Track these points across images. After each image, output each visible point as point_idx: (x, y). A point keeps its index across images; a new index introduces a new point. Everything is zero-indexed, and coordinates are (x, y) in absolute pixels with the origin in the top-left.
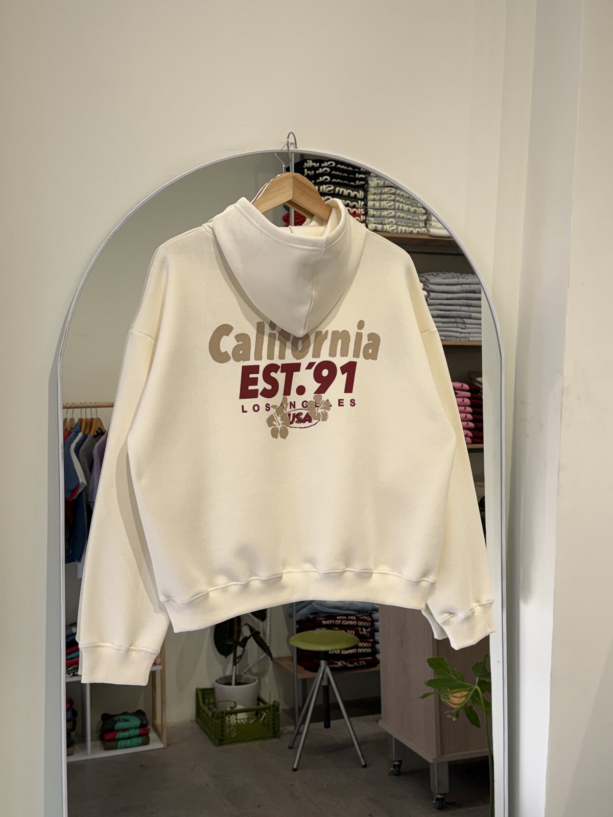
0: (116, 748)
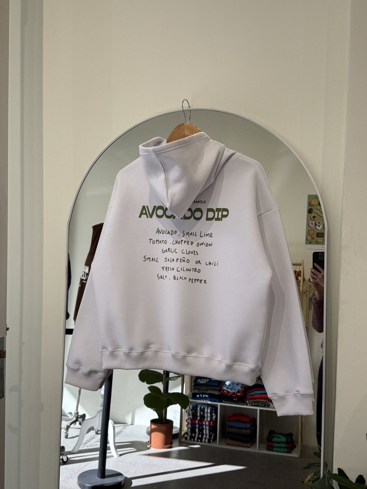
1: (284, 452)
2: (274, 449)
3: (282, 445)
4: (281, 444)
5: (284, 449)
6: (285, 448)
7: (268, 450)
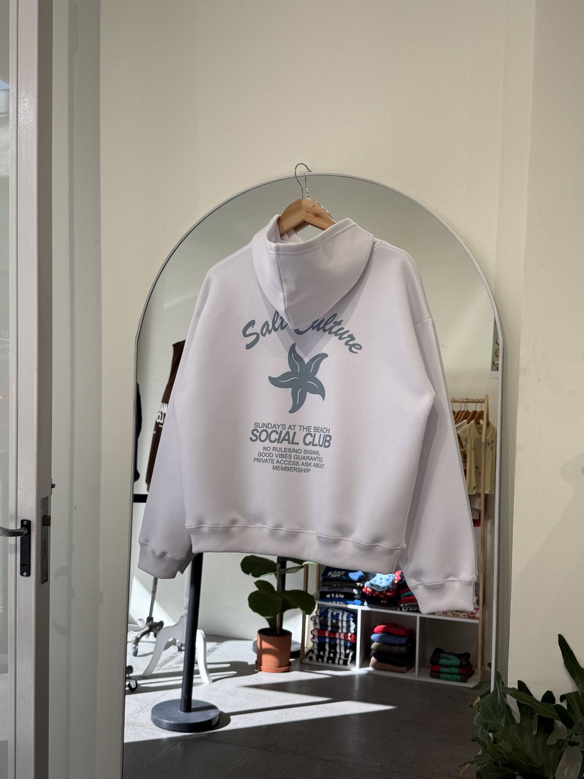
0: (439, 678)
1: (457, 681)
2: (442, 675)
3: (454, 670)
4: (452, 668)
5: (456, 676)
6: (458, 674)
7: (432, 676)
